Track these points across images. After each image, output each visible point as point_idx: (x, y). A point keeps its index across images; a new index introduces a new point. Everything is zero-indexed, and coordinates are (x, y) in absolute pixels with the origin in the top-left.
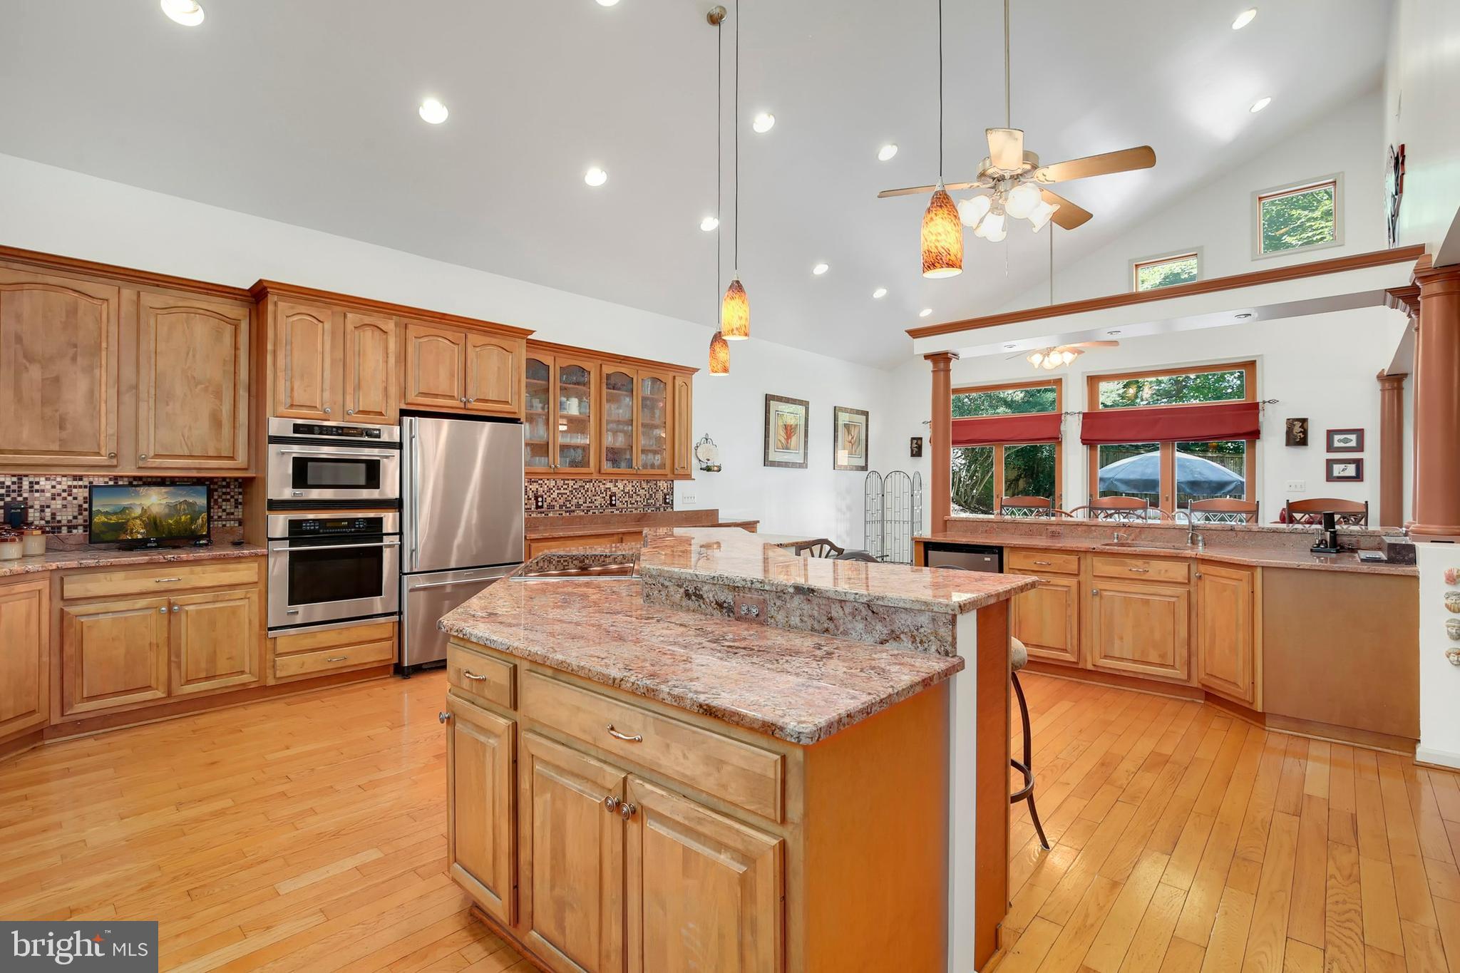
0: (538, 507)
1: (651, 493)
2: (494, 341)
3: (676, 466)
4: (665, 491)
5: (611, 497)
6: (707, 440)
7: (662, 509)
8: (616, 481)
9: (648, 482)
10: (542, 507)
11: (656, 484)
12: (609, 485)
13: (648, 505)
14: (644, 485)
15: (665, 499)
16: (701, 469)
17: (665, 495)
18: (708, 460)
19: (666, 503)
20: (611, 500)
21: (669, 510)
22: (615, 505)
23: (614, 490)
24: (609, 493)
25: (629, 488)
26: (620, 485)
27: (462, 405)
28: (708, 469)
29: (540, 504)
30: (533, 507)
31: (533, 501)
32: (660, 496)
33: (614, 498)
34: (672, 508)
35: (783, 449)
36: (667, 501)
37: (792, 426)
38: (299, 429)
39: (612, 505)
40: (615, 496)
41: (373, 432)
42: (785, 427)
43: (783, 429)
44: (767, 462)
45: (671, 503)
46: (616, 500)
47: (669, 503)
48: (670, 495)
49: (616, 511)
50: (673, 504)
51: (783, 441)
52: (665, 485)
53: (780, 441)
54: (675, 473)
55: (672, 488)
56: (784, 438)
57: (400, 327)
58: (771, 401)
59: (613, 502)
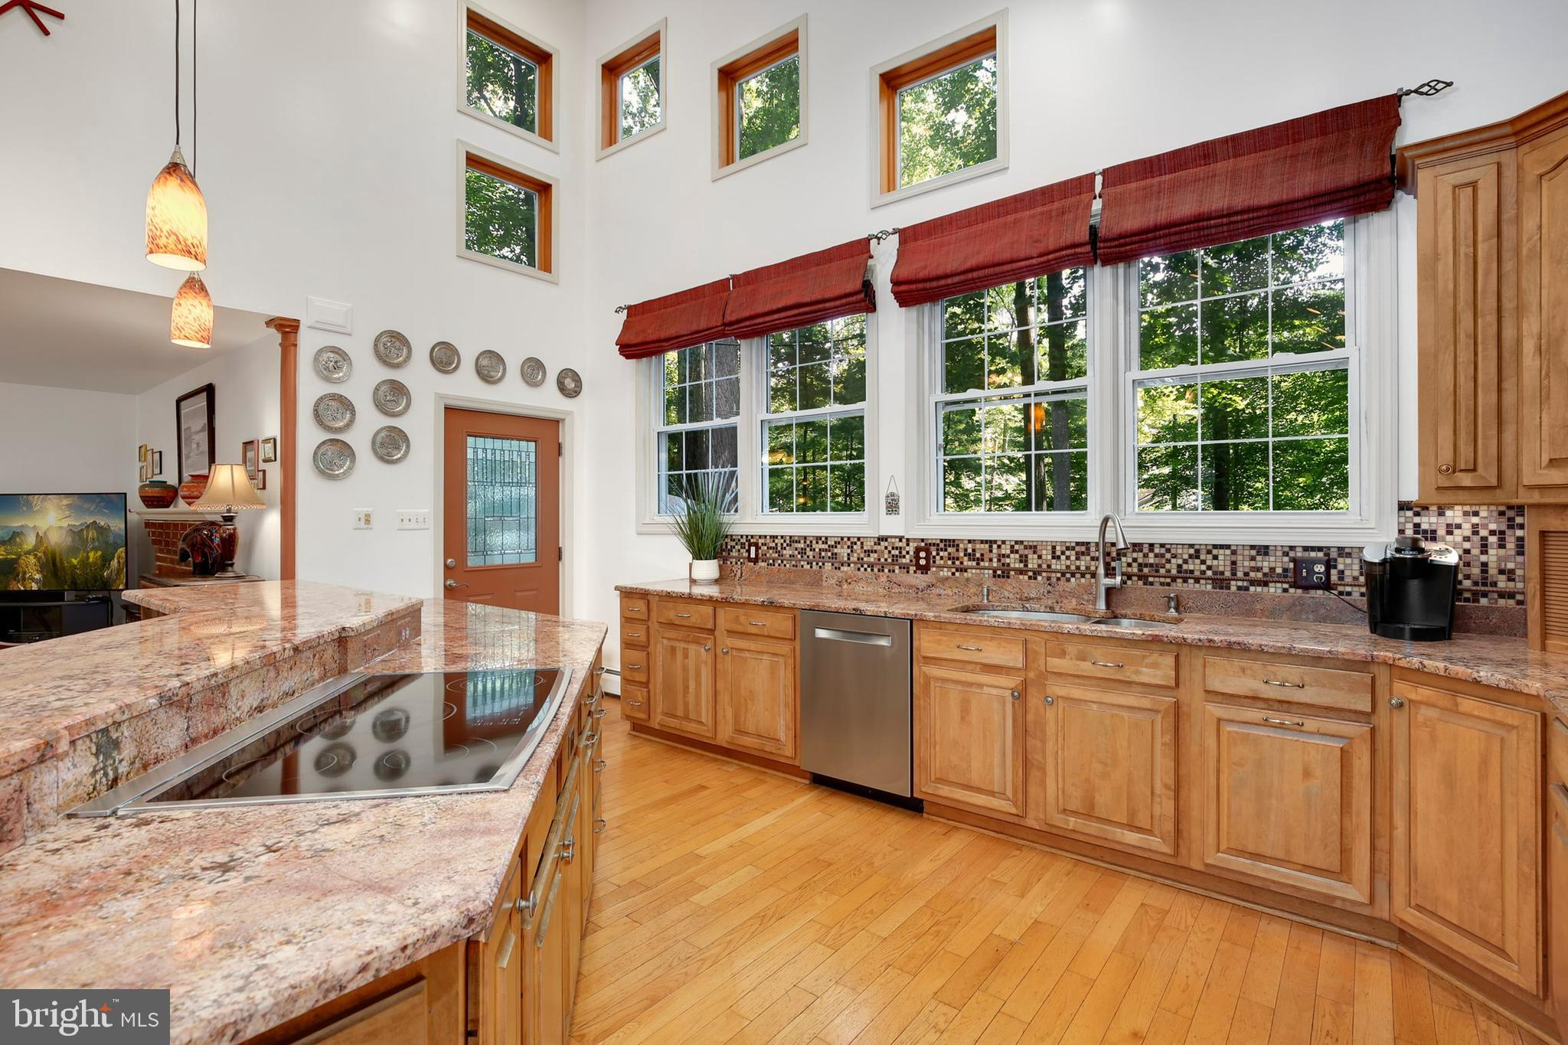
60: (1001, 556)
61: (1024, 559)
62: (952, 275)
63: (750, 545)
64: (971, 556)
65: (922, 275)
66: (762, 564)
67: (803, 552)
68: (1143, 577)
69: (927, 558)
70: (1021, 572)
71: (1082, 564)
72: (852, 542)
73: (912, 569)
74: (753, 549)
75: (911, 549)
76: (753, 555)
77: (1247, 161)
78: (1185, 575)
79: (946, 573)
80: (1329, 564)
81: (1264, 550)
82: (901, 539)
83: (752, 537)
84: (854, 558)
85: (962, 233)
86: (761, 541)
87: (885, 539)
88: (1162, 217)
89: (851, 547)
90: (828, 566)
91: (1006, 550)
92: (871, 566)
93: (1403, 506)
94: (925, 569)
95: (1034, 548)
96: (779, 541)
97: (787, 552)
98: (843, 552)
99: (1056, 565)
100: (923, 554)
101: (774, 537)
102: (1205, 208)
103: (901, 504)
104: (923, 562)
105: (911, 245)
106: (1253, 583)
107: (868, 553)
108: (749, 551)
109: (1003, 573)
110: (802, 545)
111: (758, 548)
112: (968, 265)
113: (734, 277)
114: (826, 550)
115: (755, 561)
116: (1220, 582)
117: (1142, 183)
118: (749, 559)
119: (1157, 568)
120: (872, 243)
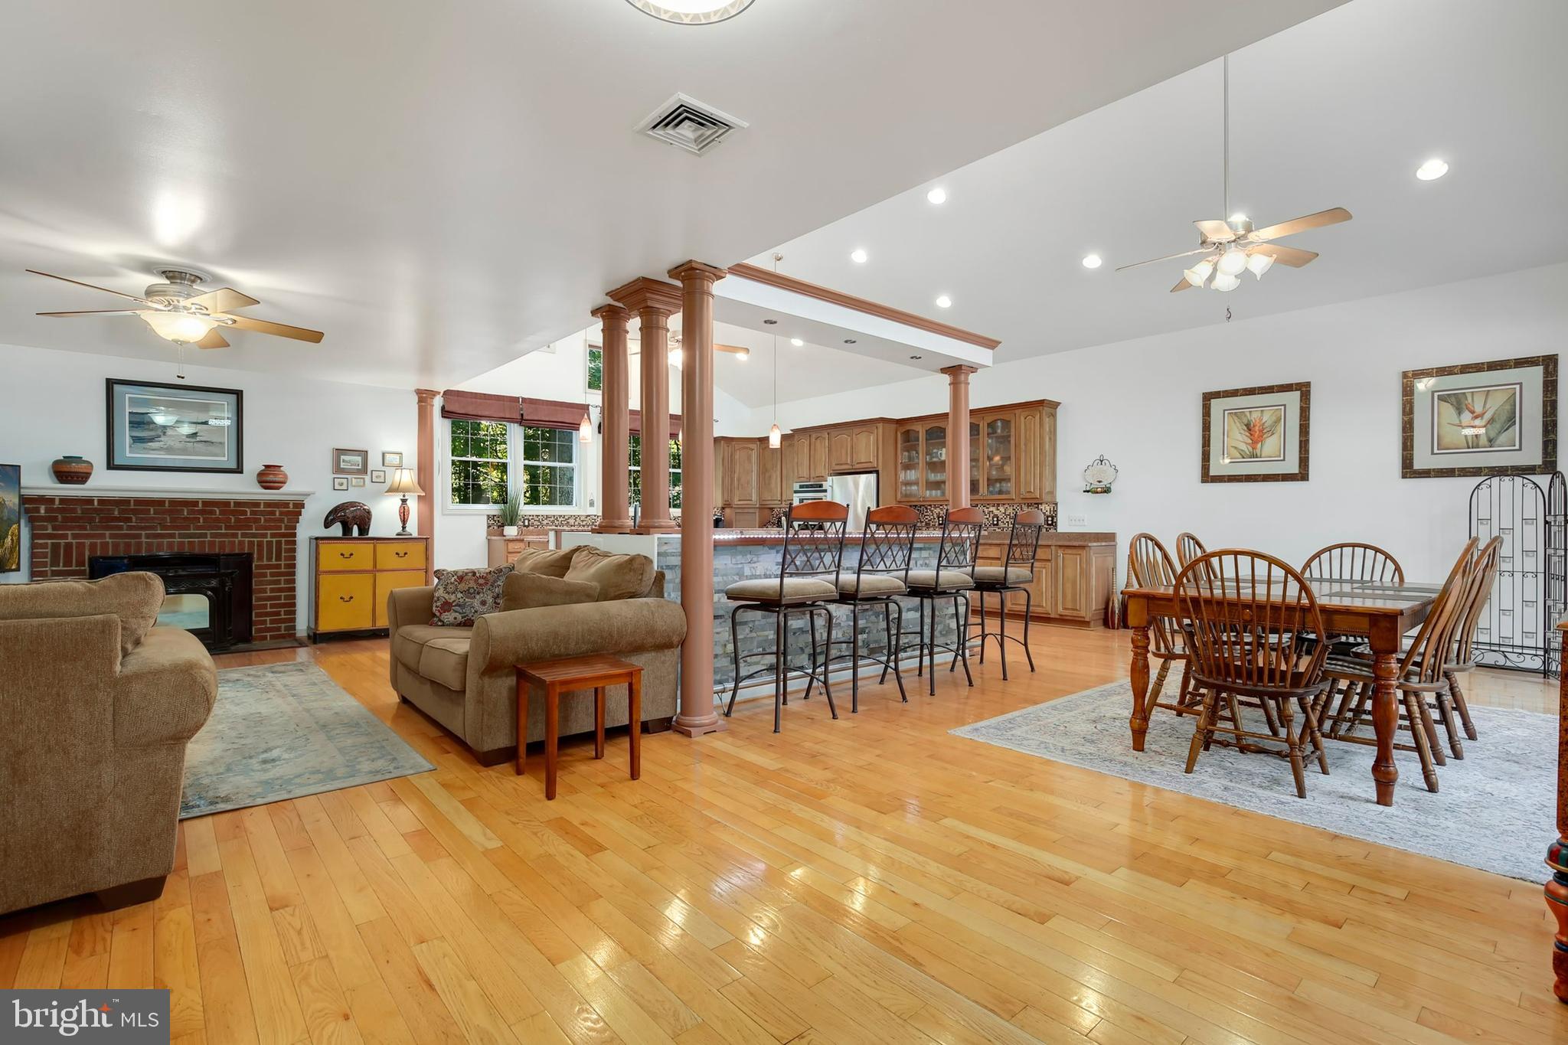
0: (940, 524)
2: (864, 429)
3: (1022, 490)
4: (1048, 513)
5: (993, 518)
6: (1102, 461)
7: (1044, 529)
8: (998, 505)
9: (1028, 506)
11: (1037, 507)
12: (991, 509)
14: (1025, 508)
15: (1047, 520)
16: (1084, 491)
17: (1048, 517)
18: (1100, 482)
19: (1048, 525)
20: (993, 521)
21: (1052, 531)
22: (997, 524)
23: (996, 512)
24: (992, 515)
25: (1010, 510)
26: (1002, 509)
27: (851, 467)
28: (1095, 491)
29: (941, 522)
30: (937, 524)
31: (937, 520)
32: (1042, 517)
33: (995, 519)
34: (1056, 529)
35: (1244, 458)
36: (1050, 522)
37: (1266, 425)
38: (801, 487)
39: (994, 525)
40: (998, 518)
41: (821, 486)
42: (1248, 428)
43: (1242, 432)
44: (1207, 477)
45: (1054, 524)
46: (998, 521)
47: (1052, 524)
48: (1053, 518)
49: (997, 530)
50: (1056, 525)
51: (1244, 447)
52: (1048, 508)
53: (1236, 448)
54: (1022, 497)
55: (1055, 511)
56: (1246, 443)
57: (828, 434)
58: (1212, 400)
59: (995, 522)
63: (524, 520)
66: (531, 528)
67: (553, 522)
72: (576, 517)
74: (526, 521)
75: (599, 519)
76: (526, 523)
82: (595, 516)
83: (526, 516)
84: (576, 523)
86: (530, 518)
87: (587, 516)
89: (575, 519)
90: (565, 527)
92: (584, 526)
96: (540, 518)
97: (545, 522)
98: (572, 521)
101: (538, 516)
103: (595, 503)
107: (583, 521)
108: (524, 522)
110: (553, 519)
111: (529, 521)
113: (522, 398)
114: (565, 520)
115: (528, 526)
118: (525, 526)
120: (590, 407)
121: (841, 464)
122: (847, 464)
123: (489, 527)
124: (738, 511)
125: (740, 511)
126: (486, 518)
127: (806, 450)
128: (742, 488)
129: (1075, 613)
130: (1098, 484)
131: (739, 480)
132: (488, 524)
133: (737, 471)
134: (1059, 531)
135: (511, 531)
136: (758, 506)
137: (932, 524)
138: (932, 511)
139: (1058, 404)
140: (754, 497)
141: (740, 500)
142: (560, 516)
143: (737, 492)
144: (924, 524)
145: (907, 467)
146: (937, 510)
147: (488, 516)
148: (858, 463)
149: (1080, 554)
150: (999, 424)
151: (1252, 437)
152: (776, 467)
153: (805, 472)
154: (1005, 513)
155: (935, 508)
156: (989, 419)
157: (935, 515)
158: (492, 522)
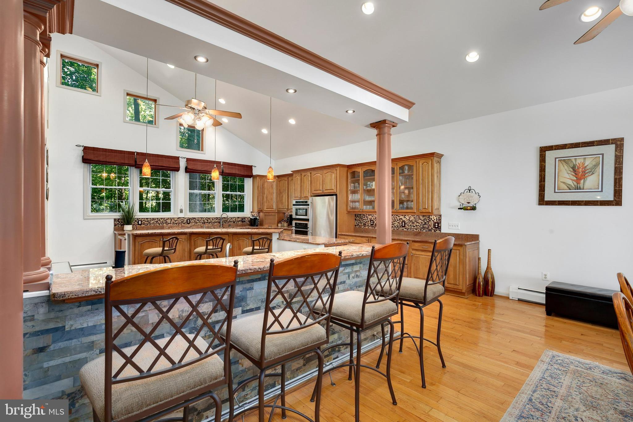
0: (371, 225)
1: (425, 221)
2: (330, 171)
3: (421, 208)
4: (435, 221)
5: (402, 222)
6: (470, 190)
7: (433, 231)
8: (405, 215)
9: (423, 216)
10: (373, 225)
11: (429, 217)
12: (401, 217)
13: (423, 227)
14: (421, 218)
15: (435, 225)
16: (459, 209)
17: (435, 223)
18: (468, 203)
19: (435, 228)
20: (402, 224)
21: (438, 231)
22: (405, 226)
23: (404, 219)
24: (401, 221)
25: (412, 218)
26: (407, 217)
27: (322, 192)
28: (465, 209)
29: (372, 223)
31: (370, 222)
32: (432, 223)
33: (403, 223)
34: (440, 231)
35: (570, 189)
36: (436, 226)
37: (588, 167)
38: (296, 202)
39: (403, 226)
40: (405, 222)
41: (306, 202)
42: (573, 170)
43: (569, 172)
44: (542, 201)
45: (439, 228)
46: (405, 224)
47: (438, 228)
48: (438, 223)
49: (405, 230)
50: (440, 228)
51: (570, 182)
52: (435, 218)
53: (564, 183)
54: (420, 211)
55: (440, 220)
56: (572, 180)
57: (310, 173)
58: (547, 152)
59: (403, 225)
60: (203, 220)
61: (208, 221)
62: (199, 171)
63: (138, 221)
64: (198, 221)
65: (193, 169)
66: (143, 225)
67: (157, 222)
68: (225, 222)
69: (189, 221)
70: (207, 223)
71: (217, 221)
72: (171, 219)
73: (186, 224)
75: (186, 220)
76: (140, 222)
77: (239, 168)
78: (230, 221)
79: (193, 224)
80: (245, 219)
81: (238, 218)
82: (183, 218)
83: (139, 219)
84: (172, 222)
85: (200, 163)
86: (143, 220)
87: (180, 218)
88: (231, 172)
89: (171, 220)
90: (165, 225)
91: (204, 219)
92: (176, 224)
93: (251, 212)
94: (189, 224)
95: (209, 218)
96: (149, 219)
97: (152, 222)
98: (169, 221)
99: (213, 221)
100: (188, 221)
101: (147, 219)
102: (236, 173)
103: (183, 211)
104: (188, 222)
105: (189, 162)
106: (238, 222)
107: (176, 221)
108: (138, 222)
109: (204, 223)
110: (156, 220)
111: (141, 221)
112: (202, 170)
114: (165, 220)
115: (141, 225)
116: (234, 222)
117: (228, 166)
118: (138, 224)
119: (226, 221)
120: (180, 158)
121: (317, 190)
122: (320, 190)
123: (115, 225)
124: (266, 214)
125: (267, 214)
126: (113, 220)
127: (299, 182)
128: (268, 202)
129: (456, 287)
130: (468, 204)
131: (267, 198)
132: (115, 224)
133: (266, 193)
134: (442, 231)
135: (128, 228)
136: (276, 212)
137: (367, 224)
138: (367, 218)
139: (442, 155)
140: (275, 207)
141: (267, 208)
142: (162, 218)
143: (266, 204)
144: (362, 224)
145: (354, 192)
146: (370, 217)
147: (115, 220)
148: (326, 190)
149: (459, 250)
150: (407, 168)
151: (577, 176)
152: (285, 191)
153: (299, 195)
154: (409, 220)
155: (369, 215)
156: (400, 164)
157: (369, 220)
158: (117, 223)
